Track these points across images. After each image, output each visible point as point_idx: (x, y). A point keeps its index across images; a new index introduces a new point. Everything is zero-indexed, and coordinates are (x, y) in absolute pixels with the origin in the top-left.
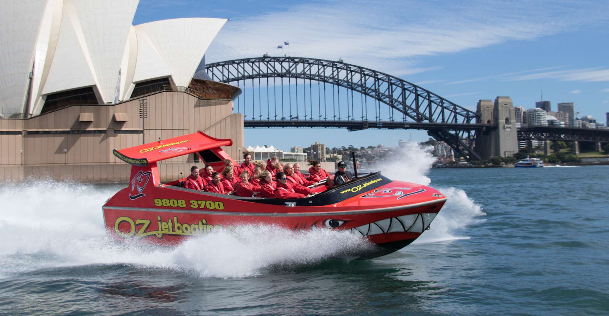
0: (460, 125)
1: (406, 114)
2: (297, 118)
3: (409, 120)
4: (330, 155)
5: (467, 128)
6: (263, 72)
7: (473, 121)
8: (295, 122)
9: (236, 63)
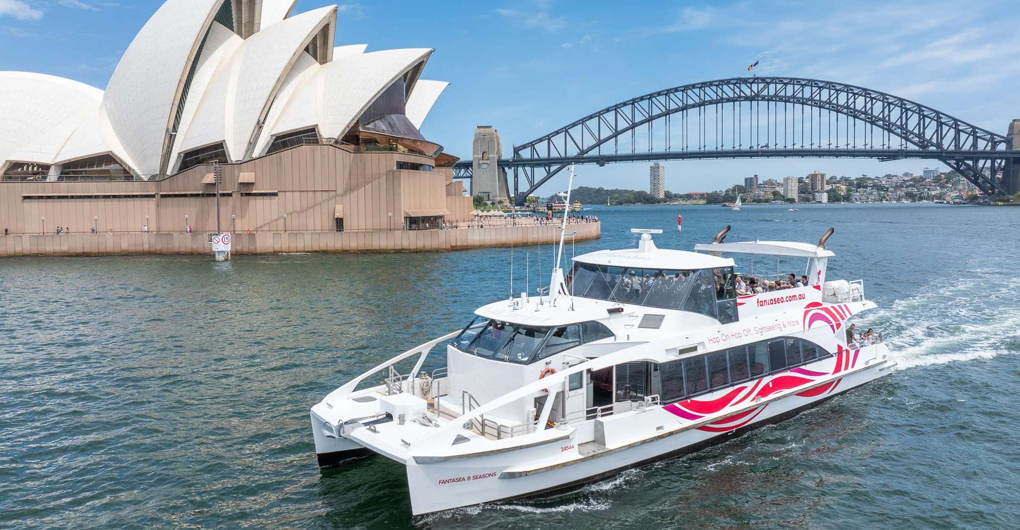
0: (980, 152)
1: (907, 139)
2: (767, 146)
3: (911, 147)
4: (832, 186)
5: (992, 155)
6: (745, 94)
7: (1002, 147)
8: (763, 152)
9: (715, 85)
